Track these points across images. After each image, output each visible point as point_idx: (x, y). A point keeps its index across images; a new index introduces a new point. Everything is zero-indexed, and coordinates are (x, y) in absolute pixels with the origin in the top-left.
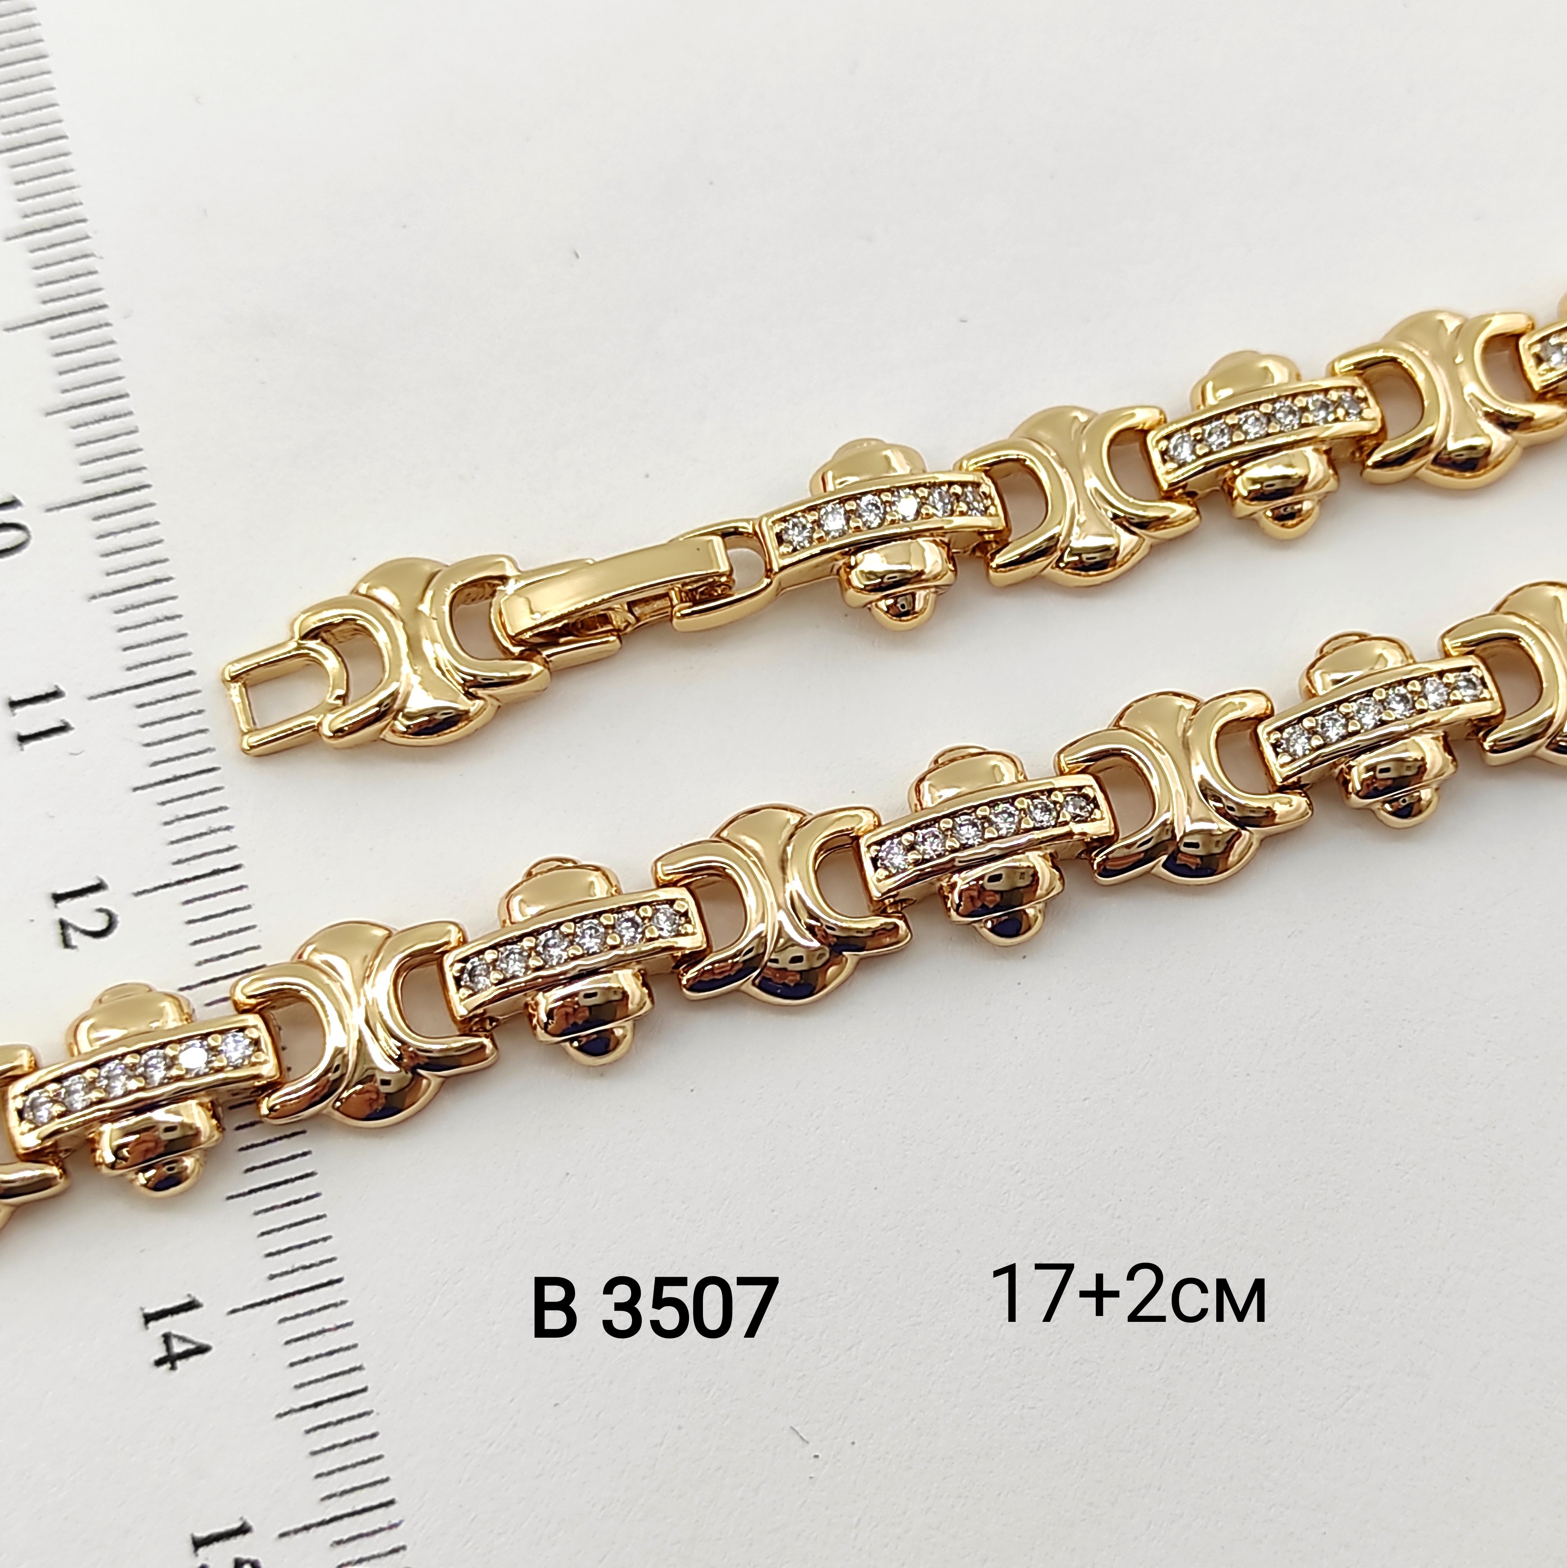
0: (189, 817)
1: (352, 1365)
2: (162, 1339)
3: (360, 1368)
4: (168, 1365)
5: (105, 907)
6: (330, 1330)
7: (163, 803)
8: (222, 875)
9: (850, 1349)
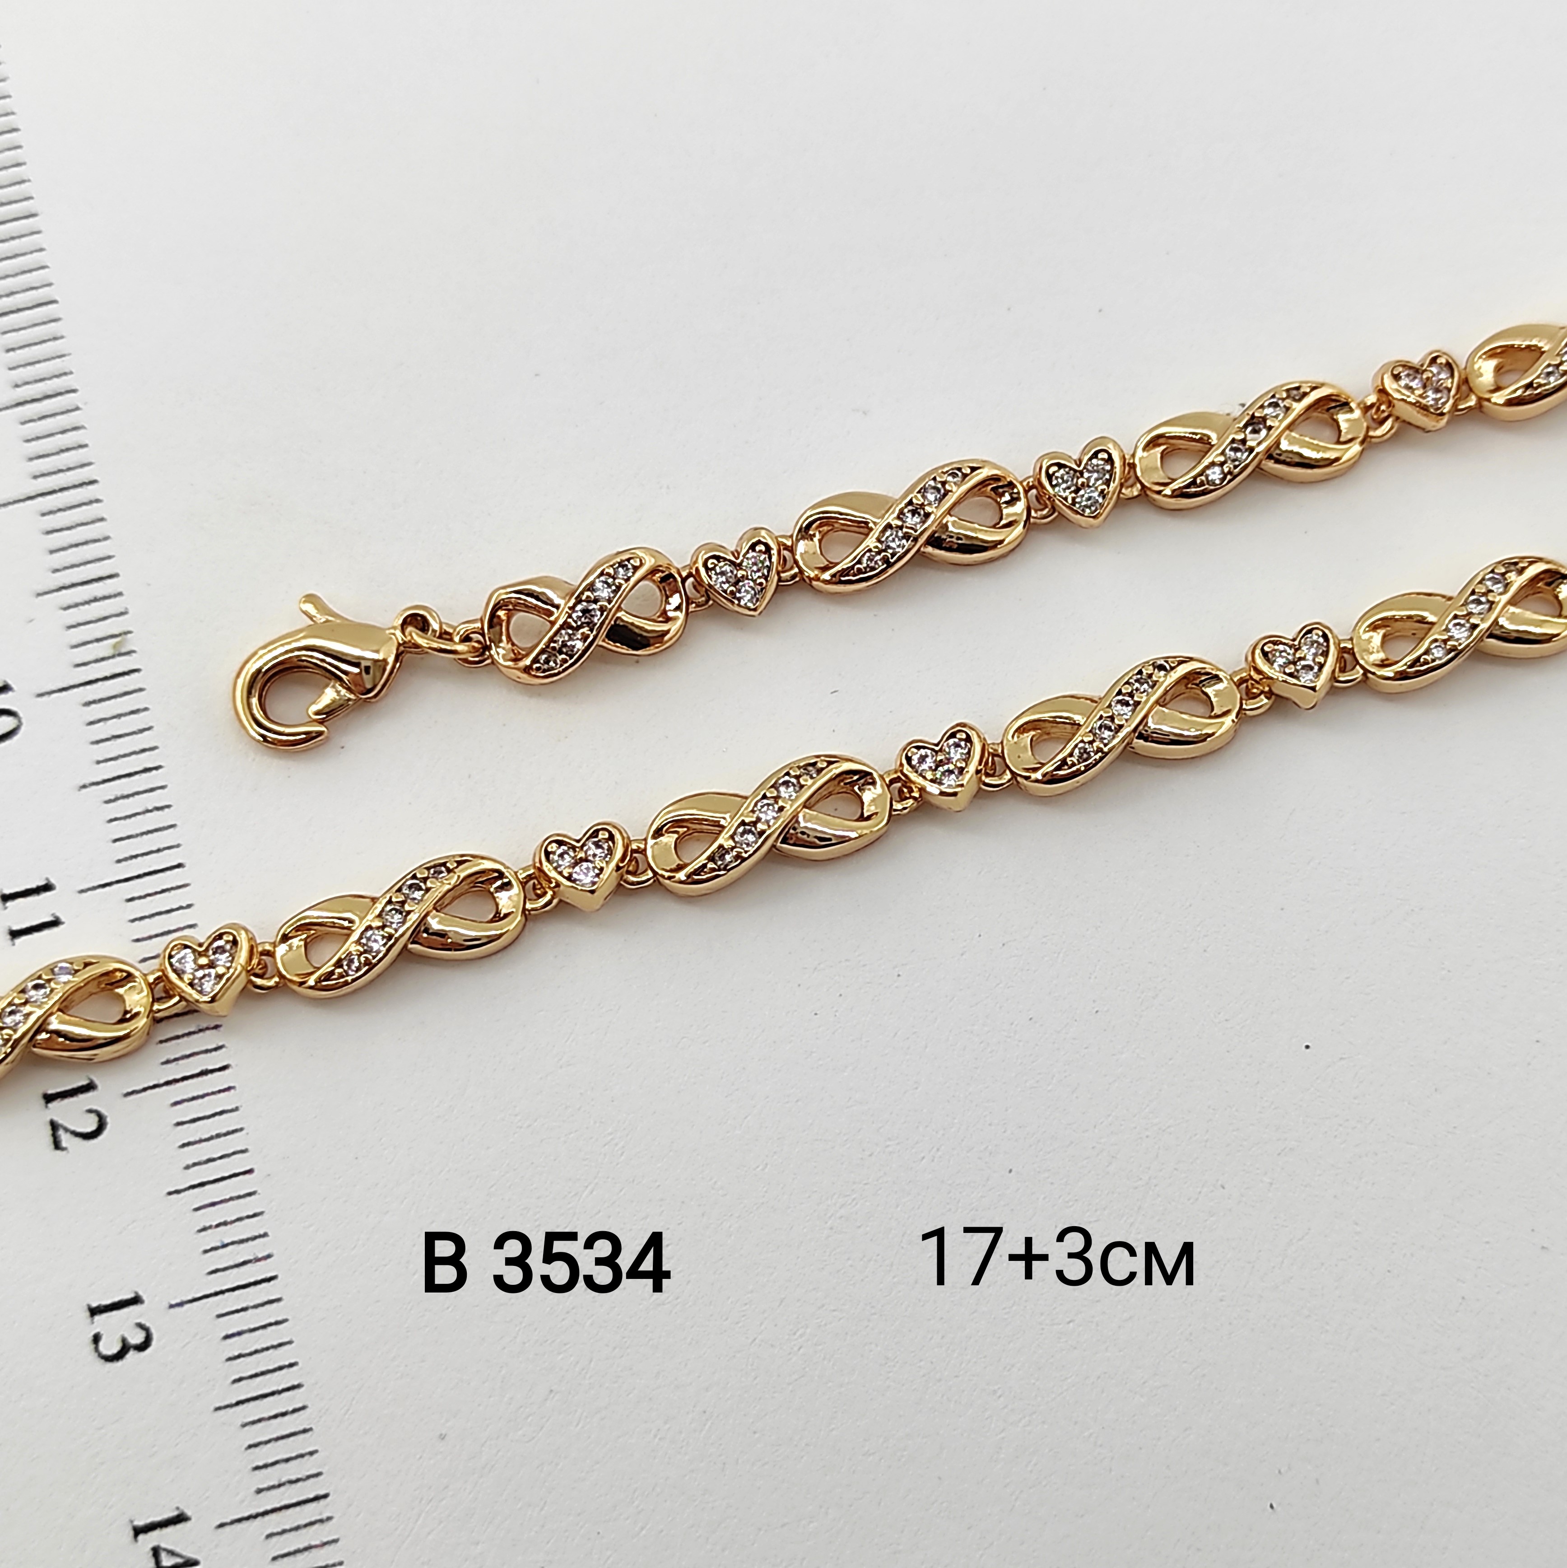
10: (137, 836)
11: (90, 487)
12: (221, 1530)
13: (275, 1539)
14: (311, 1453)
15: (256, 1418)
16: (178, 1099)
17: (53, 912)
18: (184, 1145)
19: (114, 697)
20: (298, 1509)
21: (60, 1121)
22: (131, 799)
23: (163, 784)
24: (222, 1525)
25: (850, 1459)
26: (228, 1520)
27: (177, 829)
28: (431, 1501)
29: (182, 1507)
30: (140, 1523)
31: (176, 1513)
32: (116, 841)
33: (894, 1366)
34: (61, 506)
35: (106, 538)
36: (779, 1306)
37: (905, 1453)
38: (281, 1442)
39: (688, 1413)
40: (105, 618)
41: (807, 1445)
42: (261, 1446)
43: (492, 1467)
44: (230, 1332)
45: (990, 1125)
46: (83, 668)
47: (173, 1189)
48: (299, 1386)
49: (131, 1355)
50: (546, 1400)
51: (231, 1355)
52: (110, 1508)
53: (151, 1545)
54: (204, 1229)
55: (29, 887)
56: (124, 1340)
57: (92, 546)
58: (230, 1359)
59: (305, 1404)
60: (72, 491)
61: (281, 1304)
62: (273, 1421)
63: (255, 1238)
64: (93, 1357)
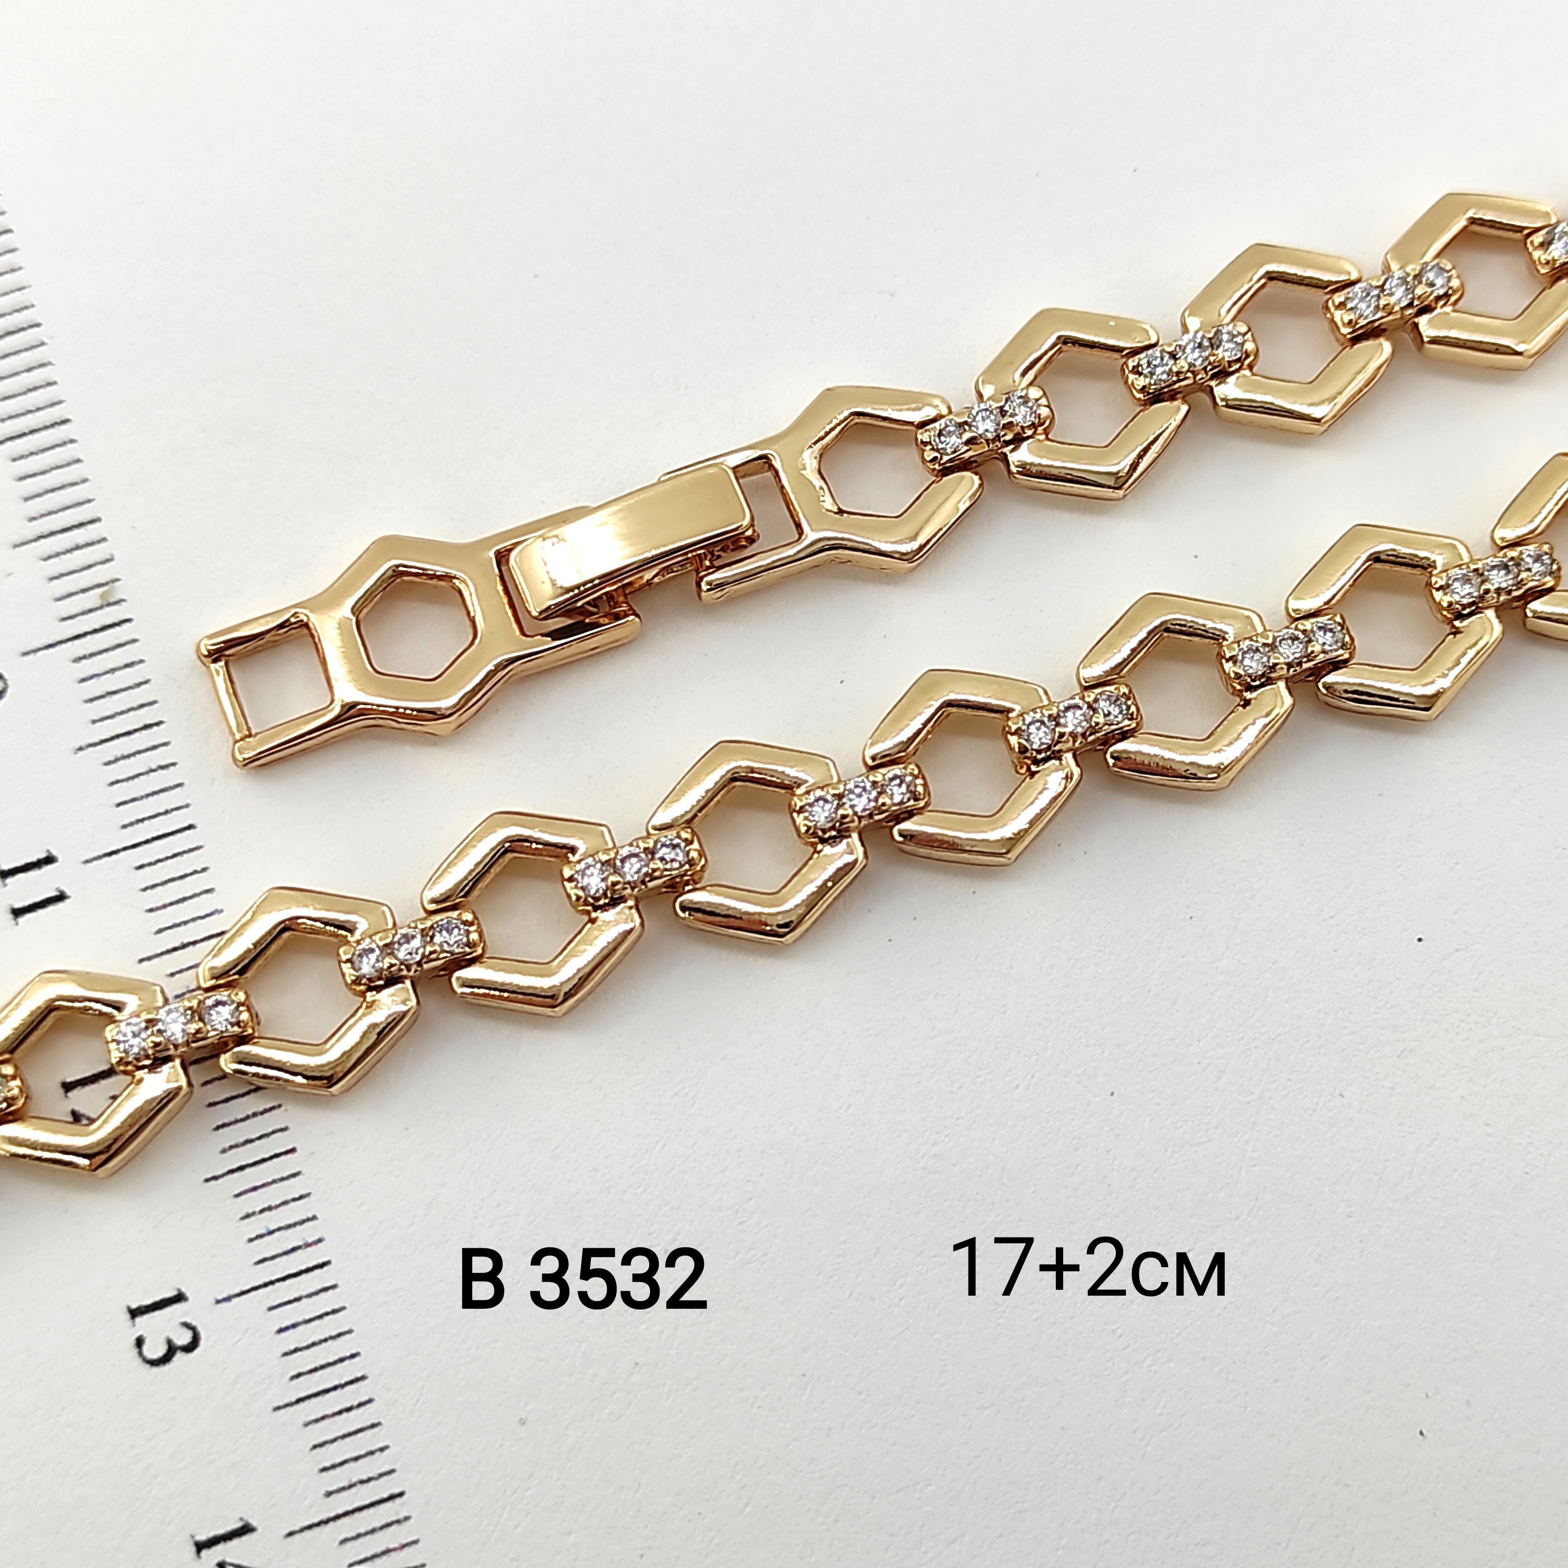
10: (142, 798)
11: (63, 427)
12: (290, 1539)
13: (350, 1545)
14: (382, 1450)
15: (319, 1415)
16: (208, 1078)
17: (57, 886)
18: (219, 1128)
19: (106, 651)
20: (372, 1510)
21: (82, 1111)
22: (132, 758)
23: (166, 740)
24: (291, 1534)
25: (965, 1415)
26: (297, 1528)
27: (184, 788)
28: (515, 1492)
29: (245, 1518)
30: (202, 1537)
31: (239, 1524)
32: (119, 805)
34: (33, 450)
35: (85, 481)
36: (875, 1256)
37: (1023, 1404)
38: (348, 1440)
39: (786, 1378)
40: (90, 567)
41: (917, 1402)
42: (327, 1446)
43: (579, 1450)
44: (284, 1325)
45: (1087, 1046)
46: (70, 622)
47: (209, 1176)
48: (363, 1378)
49: (179, 1357)
50: (632, 1374)
51: (286, 1350)
52: (169, 1523)
53: (216, 1561)
54: (248, 1216)
55: (29, 860)
56: (169, 1342)
57: (69, 490)
58: (286, 1354)
59: (371, 1397)
60: (43, 433)
61: (337, 1290)
62: (338, 1418)
63: (303, 1222)
64: (138, 1361)
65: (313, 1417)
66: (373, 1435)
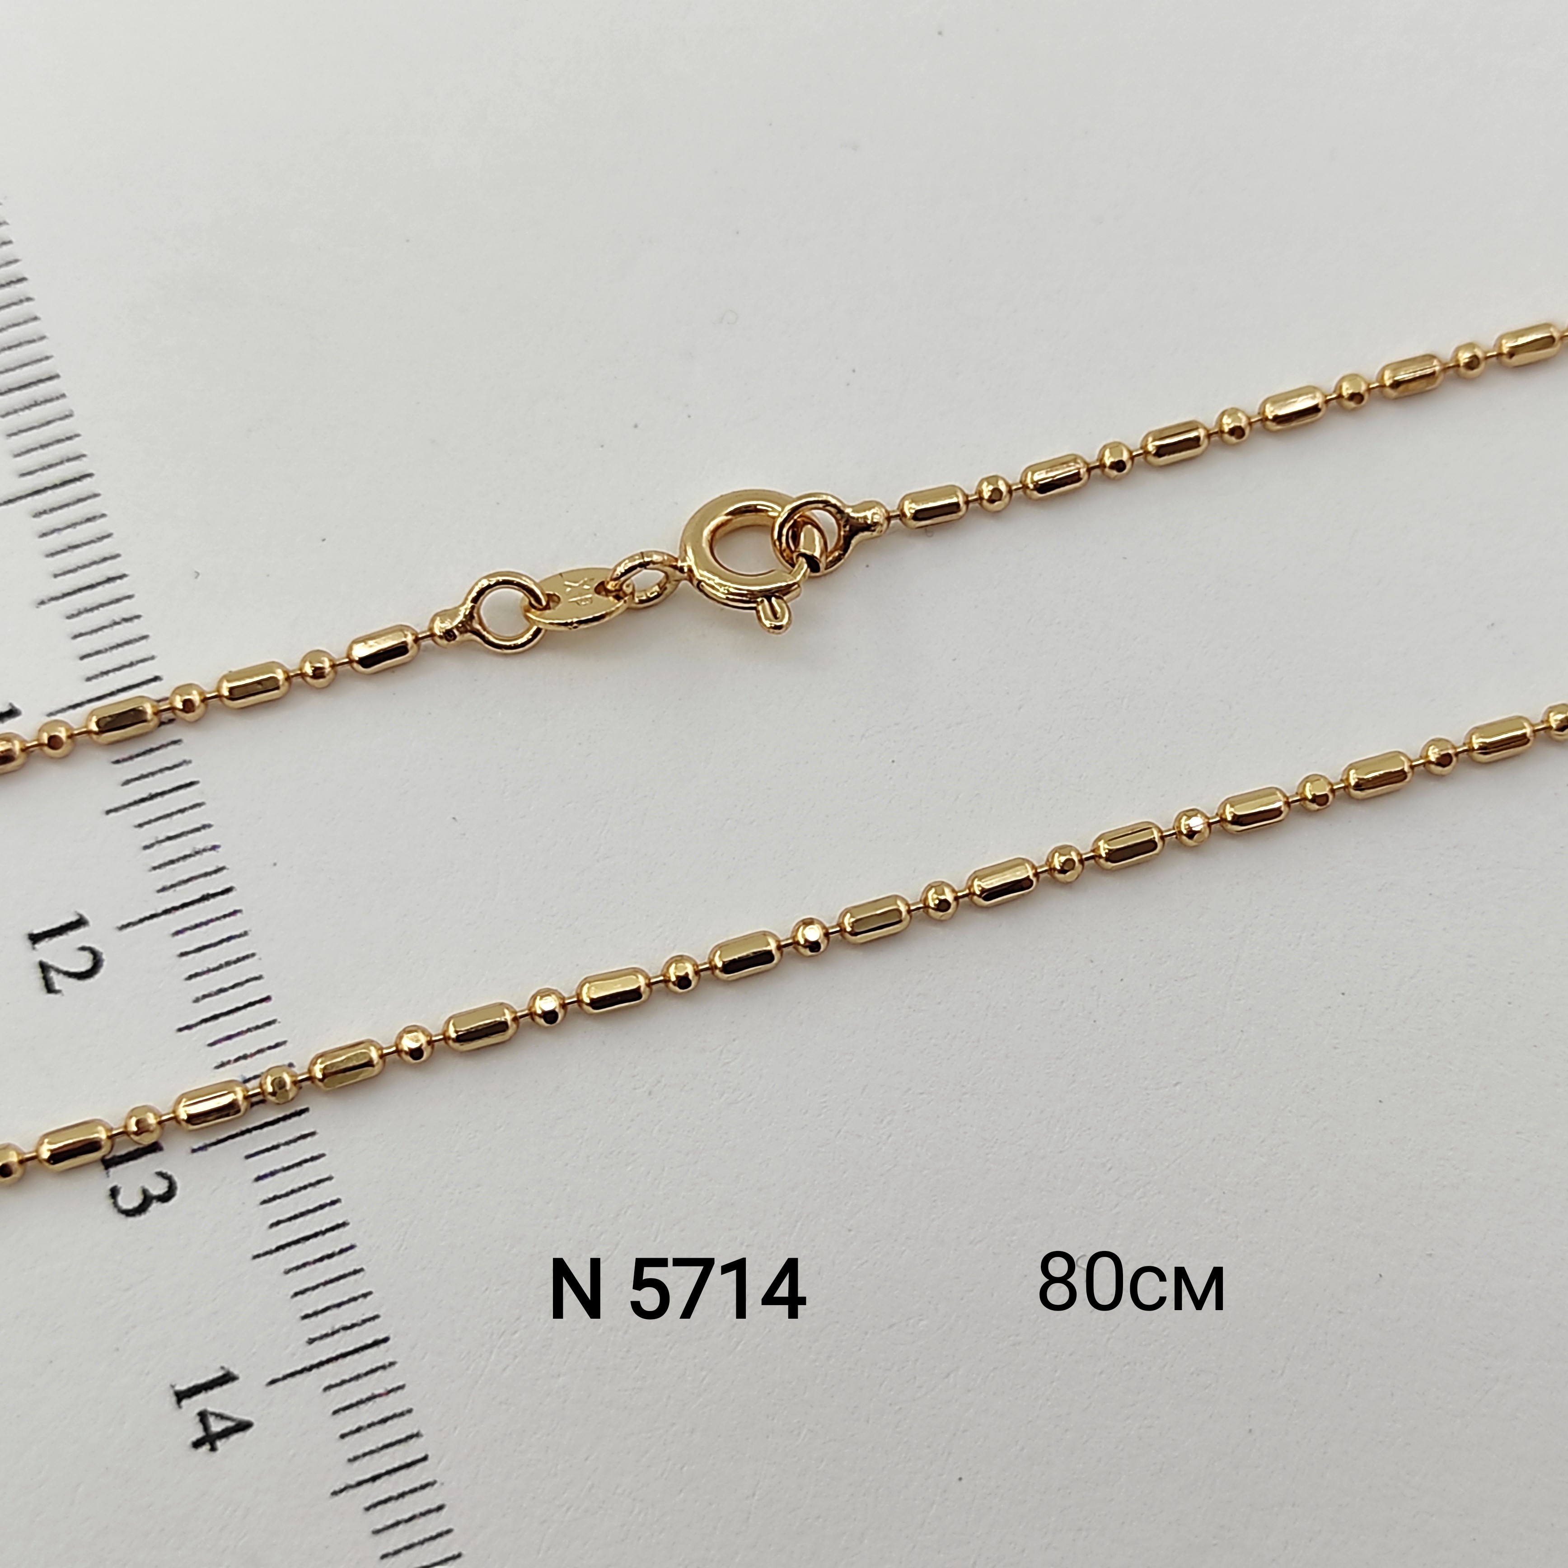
0: (169, 838)
1: (409, 1433)
2: (198, 1418)
3: (417, 1435)
4: (207, 1447)
5: (87, 945)
6: (380, 1395)
7: (140, 826)
8: (212, 901)
9: (948, 1376)
10: (106, 650)
12: (273, 1386)
13: (334, 1391)
14: (365, 1296)
15: (300, 1263)
16: (179, 928)
18: (190, 977)
19: (67, 505)
20: (356, 1356)
21: (50, 963)
22: (96, 612)
23: (130, 593)
24: (273, 1382)
25: (955, 1250)
26: (280, 1376)
27: (149, 640)
28: (502, 1334)
29: (226, 1366)
30: (182, 1387)
31: (220, 1373)
32: (83, 658)
33: (992, 1147)
35: (42, 338)
36: (861, 1094)
37: (1015, 1238)
38: (330, 1286)
39: (775, 1215)
41: (908, 1238)
42: (309, 1293)
44: (262, 1173)
46: (29, 477)
47: (182, 1025)
48: (344, 1224)
49: (155, 1206)
50: (618, 1215)
51: (265, 1198)
52: (148, 1374)
53: (197, 1410)
54: (223, 1065)
56: (145, 1192)
57: (27, 347)
58: (264, 1202)
59: (353, 1243)
61: (316, 1137)
62: (319, 1265)
64: (112, 1213)
65: (294, 1265)
66: (356, 1281)
